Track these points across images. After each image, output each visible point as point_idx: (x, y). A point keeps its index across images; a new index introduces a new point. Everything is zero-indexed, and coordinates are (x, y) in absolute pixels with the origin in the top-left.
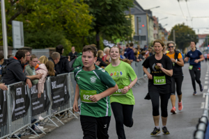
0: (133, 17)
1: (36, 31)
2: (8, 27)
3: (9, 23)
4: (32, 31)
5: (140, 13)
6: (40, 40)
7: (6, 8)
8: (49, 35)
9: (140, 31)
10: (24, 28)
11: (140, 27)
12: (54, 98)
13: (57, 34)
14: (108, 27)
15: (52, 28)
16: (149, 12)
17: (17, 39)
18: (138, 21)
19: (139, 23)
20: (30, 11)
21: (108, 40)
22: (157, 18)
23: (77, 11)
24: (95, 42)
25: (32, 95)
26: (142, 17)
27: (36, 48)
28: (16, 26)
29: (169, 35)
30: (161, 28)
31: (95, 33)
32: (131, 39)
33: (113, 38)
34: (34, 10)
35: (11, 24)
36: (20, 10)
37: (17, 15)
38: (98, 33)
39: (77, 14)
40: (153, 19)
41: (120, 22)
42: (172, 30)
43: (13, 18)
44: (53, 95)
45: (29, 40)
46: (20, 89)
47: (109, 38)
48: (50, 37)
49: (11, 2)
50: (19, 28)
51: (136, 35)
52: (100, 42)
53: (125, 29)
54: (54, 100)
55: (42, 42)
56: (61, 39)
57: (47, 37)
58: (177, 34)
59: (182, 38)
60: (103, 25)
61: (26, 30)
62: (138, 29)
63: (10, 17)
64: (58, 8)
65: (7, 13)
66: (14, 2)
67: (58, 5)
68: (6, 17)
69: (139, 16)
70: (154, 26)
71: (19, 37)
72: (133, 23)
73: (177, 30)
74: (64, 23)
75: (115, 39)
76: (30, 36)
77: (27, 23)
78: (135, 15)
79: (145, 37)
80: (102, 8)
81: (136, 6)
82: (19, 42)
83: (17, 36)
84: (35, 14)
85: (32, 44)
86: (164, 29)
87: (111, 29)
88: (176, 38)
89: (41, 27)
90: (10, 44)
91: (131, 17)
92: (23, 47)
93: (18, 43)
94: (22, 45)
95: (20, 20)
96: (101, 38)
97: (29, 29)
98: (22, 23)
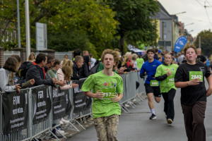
0: (159, 23)
1: (60, 34)
2: (31, 29)
3: (33, 24)
4: (57, 33)
5: (165, 18)
6: (64, 43)
7: (30, 9)
8: (73, 38)
9: (165, 36)
10: (48, 31)
11: (165, 32)
12: (76, 102)
13: (81, 38)
14: (132, 33)
15: (76, 30)
16: (175, 17)
17: (41, 41)
18: (163, 26)
19: (165, 28)
20: (54, 13)
21: (132, 44)
22: (183, 24)
23: (102, 15)
24: (119, 46)
25: (53, 99)
26: (168, 22)
27: (59, 51)
28: (40, 28)
29: (194, 41)
30: (186, 34)
31: (119, 37)
32: (155, 44)
33: (137, 43)
34: (58, 13)
35: (35, 25)
36: (44, 12)
37: (41, 17)
38: (122, 37)
39: (101, 18)
40: (178, 24)
41: (145, 27)
42: (198, 36)
43: (37, 20)
44: (75, 100)
45: (53, 42)
46: (42, 92)
47: (134, 43)
48: (74, 41)
49: (36, 3)
50: (42, 30)
51: (161, 40)
52: (124, 47)
53: (150, 34)
54: (75, 104)
55: (66, 45)
56: (85, 43)
57: (71, 40)
58: (202, 40)
59: (208, 45)
60: (128, 29)
61: (50, 32)
62: (163, 35)
63: (34, 19)
64: (82, 11)
65: (31, 14)
66: (39, 4)
67: (82, 8)
68: (30, 18)
69: (164, 21)
70: (180, 32)
71: (43, 39)
72: (158, 28)
73: (203, 36)
74: (89, 26)
75: (140, 44)
76: (54, 39)
77: (51, 26)
78: (161, 19)
79: (170, 42)
80: (127, 12)
81: (162, 11)
82: (43, 44)
83: (41, 38)
84: (59, 16)
85: (56, 46)
86: (190, 35)
87: (135, 34)
88: (202, 44)
89: (65, 30)
90: (34, 46)
91: (156, 22)
92: (46, 49)
93: (41, 45)
94: (45, 47)
95: (44, 23)
96: (125, 43)
97: (53, 31)
98: (46, 25)
